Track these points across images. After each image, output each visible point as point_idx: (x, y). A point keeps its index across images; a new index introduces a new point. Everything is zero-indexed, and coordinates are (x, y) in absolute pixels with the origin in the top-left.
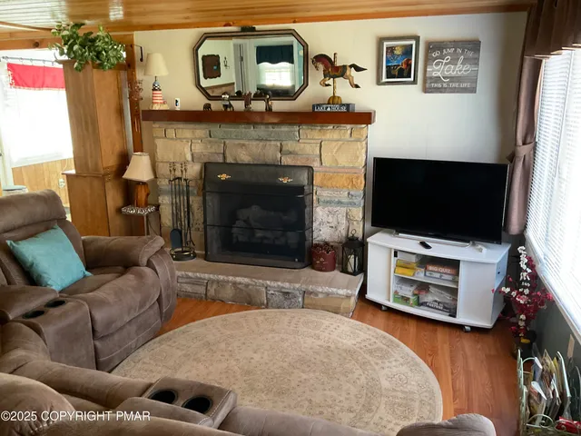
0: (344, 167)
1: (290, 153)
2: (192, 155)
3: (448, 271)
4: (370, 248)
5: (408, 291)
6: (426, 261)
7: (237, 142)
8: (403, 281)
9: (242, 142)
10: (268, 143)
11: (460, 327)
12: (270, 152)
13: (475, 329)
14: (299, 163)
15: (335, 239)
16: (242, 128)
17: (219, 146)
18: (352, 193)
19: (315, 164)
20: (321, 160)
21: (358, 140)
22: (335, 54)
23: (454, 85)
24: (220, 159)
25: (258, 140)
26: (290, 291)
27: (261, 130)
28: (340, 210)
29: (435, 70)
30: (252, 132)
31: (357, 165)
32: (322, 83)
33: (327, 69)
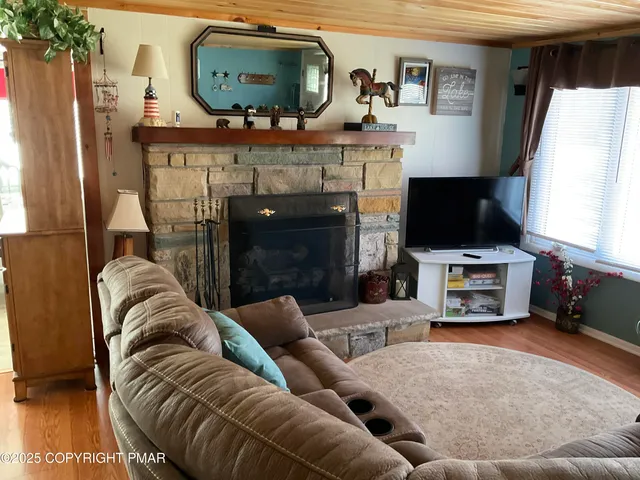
0: (385, 189)
1: (334, 177)
2: (209, 189)
3: (489, 276)
5: (456, 303)
6: (469, 270)
7: (271, 168)
8: (450, 293)
9: (278, 168)
10: (310, 168)
11: (508, 323)
12: (311, 179)
13: (520, 321)
14: (342, 189)
15: (374, 267)
16: (279, 151)
17: (248, 174)
18: (391, 216)
19: (358, 189)
20: (364, 184)
21: (398, 161)
22: (375, 71)
23: (457, 108)
24: (248, 191)
25: (298, 164)
26: (374, 331)
27: (302, 153)
28: (380, 235)
29: (445, 93)
30: (291, 155)
31: (397, 186)
32: (359, 101)
33: (366, 83)
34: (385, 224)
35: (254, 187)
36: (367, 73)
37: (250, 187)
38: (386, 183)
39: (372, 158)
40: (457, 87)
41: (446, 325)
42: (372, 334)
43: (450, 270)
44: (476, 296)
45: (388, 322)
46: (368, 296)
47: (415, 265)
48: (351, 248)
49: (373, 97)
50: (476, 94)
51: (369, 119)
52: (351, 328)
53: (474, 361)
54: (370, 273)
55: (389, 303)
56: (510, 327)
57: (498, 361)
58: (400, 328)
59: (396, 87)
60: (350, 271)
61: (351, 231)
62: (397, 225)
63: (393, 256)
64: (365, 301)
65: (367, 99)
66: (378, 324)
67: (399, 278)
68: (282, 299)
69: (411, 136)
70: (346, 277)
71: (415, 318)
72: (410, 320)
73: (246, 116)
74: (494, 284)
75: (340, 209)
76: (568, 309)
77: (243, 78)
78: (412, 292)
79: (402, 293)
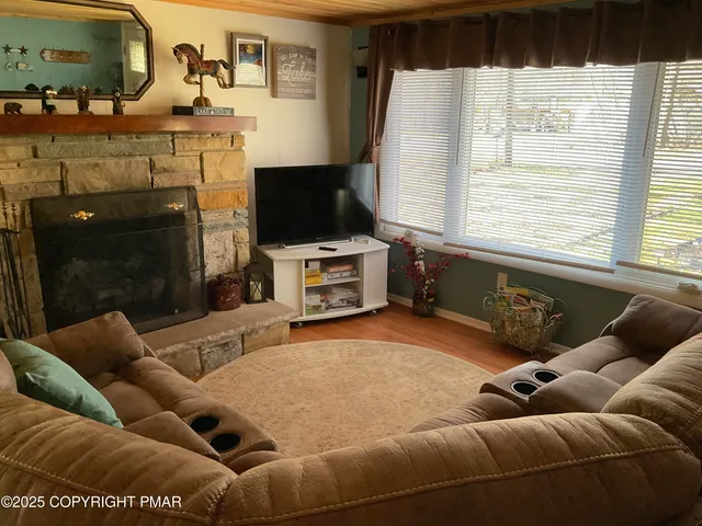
0: (227, 182)
1: (165, 170)
2: (2, 191)
3: (347, 267)
4: (276, 266)
5: (316, 299)
6: (326, 263)
7: (84, 161)
8: (309, 290)
9: (93, 161)
10: (133, 160)
11: (367, 314)
12: (136, 172)
13: (379, 310)
14: (177, 184)
15: (224, 270)
16: (92, 141)
17: (53, 171)
18: (238, 211)
19: (197, 183)
20: (203, 176)
21: (240, 149)
22: (202, 46)
23: (300, 91)
24: (56, 191)
25: (117, 156)
26: (228, 340)
27: (122, 143)
28: (228, 234)
29: (284, 74)
30: (108, 145)
31: (242, 178)
32: (187, 80)
33: (195, 62)
34: (232, 222)
35: (63, 185)
36: (194, 49)
37: (58, 186)
38: (229, 176)
39: (209, 146)
40: (298, 67)
41: (307, 324)
42: (226, 344)
43: (307, 266)
44: (335, 290)
45: (243, 329)
46: (219, 303)
47: (269, 264)
48: (194, 251)
49: (204, 77)
50: (318, 77)
51: (201, 102)
52: (200, 340)
53: (336, 356)
54: (219, 276)
55: (244, 308)
56: (370, 318)
57: (360, 354)
58: (257, 332)
59: (230, 66)
60: (196, 277)
61: (192, 232)
62: (245, 221)
63: (245, 256)
64: (216, 309)
65: (197, 78)
66: (232, 332)
67: (254, 279)
68: (107, 316)
69: (251, 122)
70: (192, 284)
71: (272, 321)
72: (267, 324)
73: (44, 98)
74: (352, 276)
75: (177, 207)
76: (423, 294)
77: (47, 55)
78: (269, 293)
79: (258, 296)
